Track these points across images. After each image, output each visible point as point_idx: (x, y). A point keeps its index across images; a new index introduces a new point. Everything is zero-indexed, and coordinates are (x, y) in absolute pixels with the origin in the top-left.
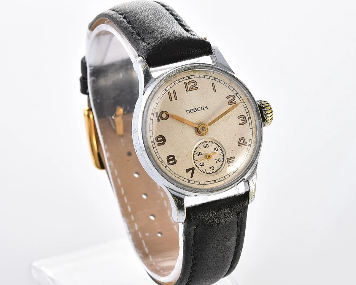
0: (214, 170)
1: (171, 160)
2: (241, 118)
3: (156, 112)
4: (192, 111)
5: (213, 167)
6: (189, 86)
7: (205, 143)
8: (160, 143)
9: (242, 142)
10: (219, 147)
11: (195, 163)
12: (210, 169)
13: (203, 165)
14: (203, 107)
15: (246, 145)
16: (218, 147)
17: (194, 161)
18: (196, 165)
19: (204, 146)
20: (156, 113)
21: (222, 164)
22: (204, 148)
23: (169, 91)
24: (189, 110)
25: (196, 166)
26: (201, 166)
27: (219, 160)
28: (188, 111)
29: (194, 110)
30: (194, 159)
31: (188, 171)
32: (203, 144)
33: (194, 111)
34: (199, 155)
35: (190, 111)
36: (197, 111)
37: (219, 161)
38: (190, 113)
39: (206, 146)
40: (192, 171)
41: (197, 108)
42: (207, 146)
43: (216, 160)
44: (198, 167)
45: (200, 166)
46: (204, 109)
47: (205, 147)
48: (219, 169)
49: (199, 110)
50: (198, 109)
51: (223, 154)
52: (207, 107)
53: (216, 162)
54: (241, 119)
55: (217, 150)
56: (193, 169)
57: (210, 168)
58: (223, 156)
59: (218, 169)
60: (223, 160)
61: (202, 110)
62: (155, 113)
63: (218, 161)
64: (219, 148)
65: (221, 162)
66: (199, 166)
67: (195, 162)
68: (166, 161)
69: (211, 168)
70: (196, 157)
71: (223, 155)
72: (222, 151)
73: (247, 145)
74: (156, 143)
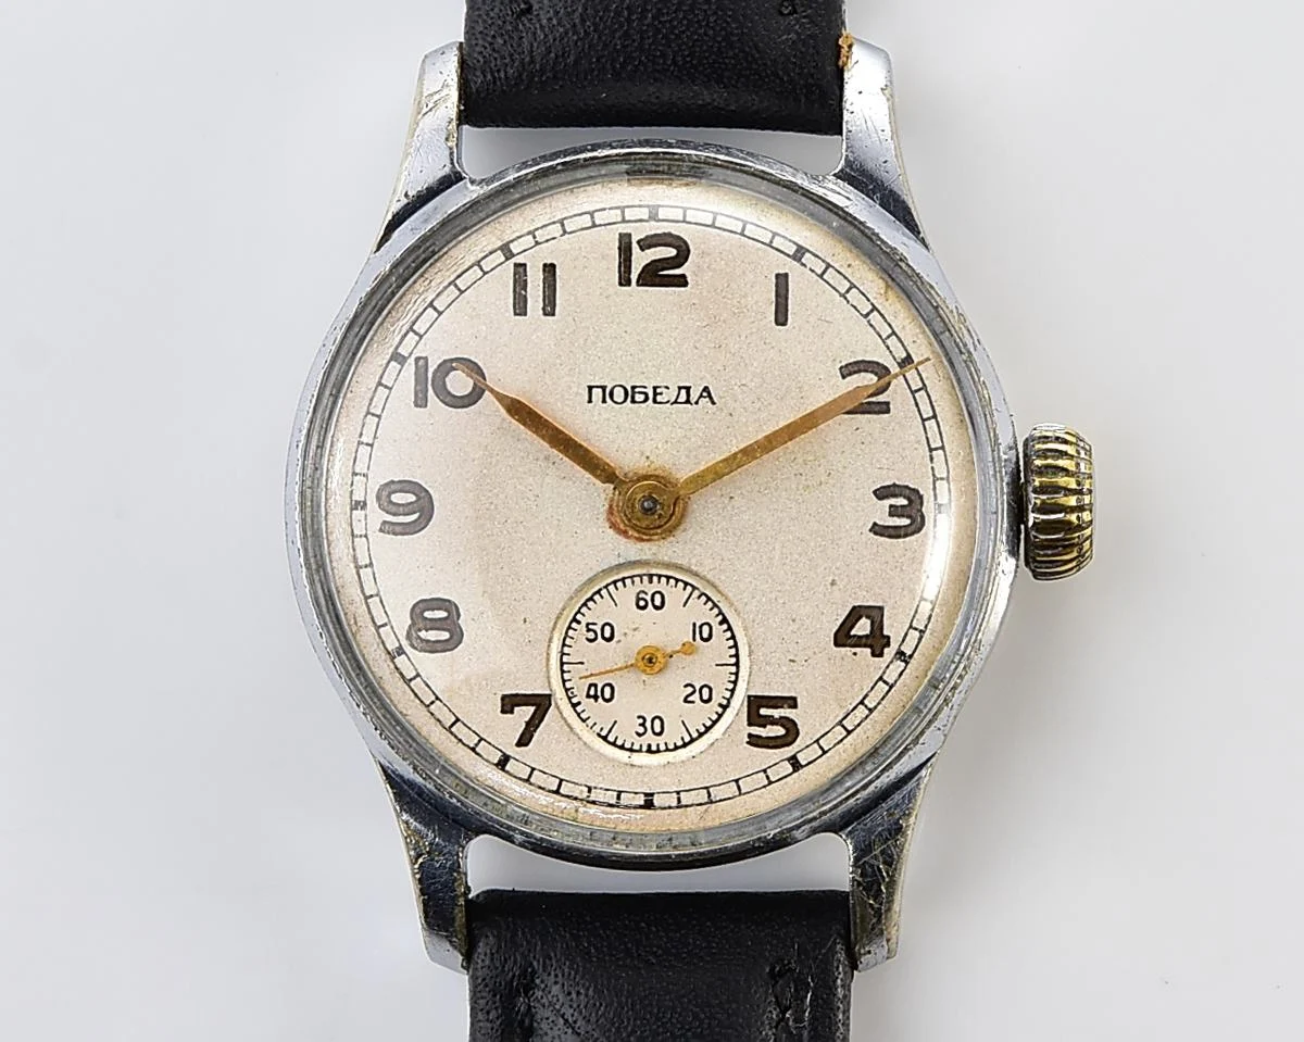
0: (661, 740)
1: (435, 625)
2: (893, 501)
3: (417, 354)
4: (619, 394)
5: (657, 722)
6: (640, 259)
7: (651, 582)
8: (402, 519)
9: (863, 627)
10: (721, 623)
11: (563, 672)
12: (641, 730)
13: (607, 696)
14: (688, 389)
15: (881, 655)
16: (715, 622)
17: (562, 664)
18: (568, 685)
19: (638, 599)
20: (418, 359)
21: (715, 717)
22: (639, 607)
23: (519, 259)
24: (604, 388)
25: (567, 690)
26: (596, 697)
27: (706, 692)
28: (597, 393)
29: (630, 394)
30: (566, 650)
31: (510, 703)
32: (638, 587)
33: (633, 401)
34: (596, 639)
35: (608, 394)
36: (646, 399)
37: (706, 697)
38: (604, 401)
39: (648, 598)
40: (532, 709)
41: (655, 388)
42: (658, 602)
43: (690, 690)
44: (574, 700)
45: (588, 696)
46: (688, 401)
47: (642, 603)
48: (692, 740)
49: (659, 398)
50: (655, 394)
51: (737, 664)
52: (710, 396)
53: (686, 701)
54: (891, 506)
55: (705, 635)
56: (541, 703)
57: (643, 725)
58: (733, 678)
59: (687, 739)
60: (729, 700)
61: (676, 402)
62: (413, 357)
63: (696, 697)
64: (718, 630)
65: (714, 707)
66: (580, 696)
67: (566, 668)
68: (402, 622)
69: (648, 724)
70: (580, 647)
71: (734, 669)
72: (733, 651)
73: (889, 652)
74: (376, 516)
